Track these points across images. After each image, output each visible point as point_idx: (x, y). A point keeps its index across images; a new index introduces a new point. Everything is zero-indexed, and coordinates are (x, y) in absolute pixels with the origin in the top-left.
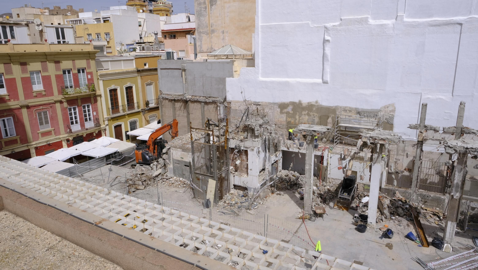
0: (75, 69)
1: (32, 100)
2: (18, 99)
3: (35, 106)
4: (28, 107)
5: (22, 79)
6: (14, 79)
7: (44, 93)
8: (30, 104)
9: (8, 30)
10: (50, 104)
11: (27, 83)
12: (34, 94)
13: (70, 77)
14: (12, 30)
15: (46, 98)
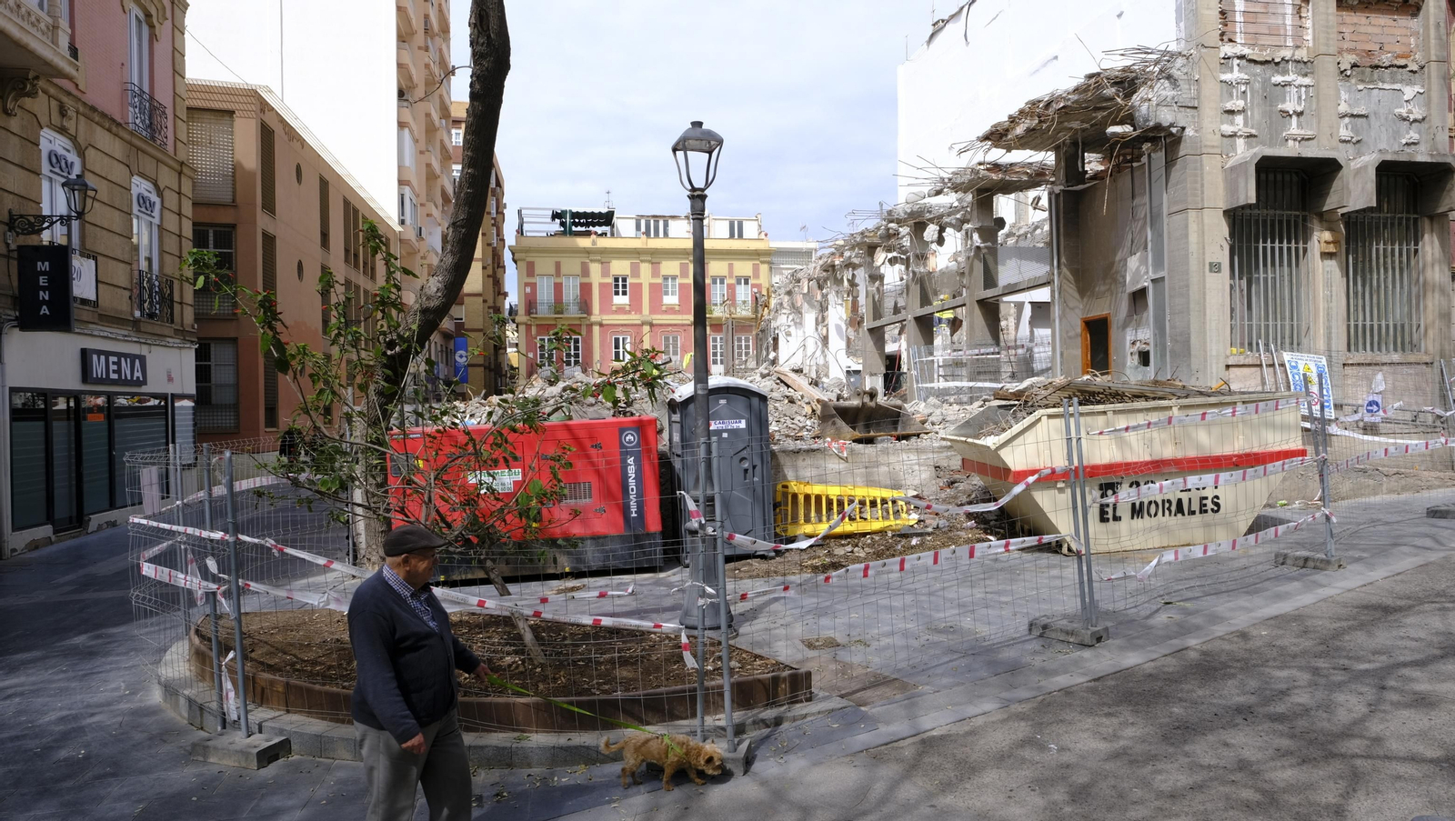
0: (731, 276)
1: (659, 317)
2: (641, 313)
3: (661, 325)
4: (652, 325)
5: (651, 285)
6: (641, 284)
7: (677, 308)
8: (654, 322)
9: (661, 223)
10: (683, 325)
11: (657, 291)
12: (664, 308)
13: (721, 289)
14: (666, 225)
15: (680, 317)
